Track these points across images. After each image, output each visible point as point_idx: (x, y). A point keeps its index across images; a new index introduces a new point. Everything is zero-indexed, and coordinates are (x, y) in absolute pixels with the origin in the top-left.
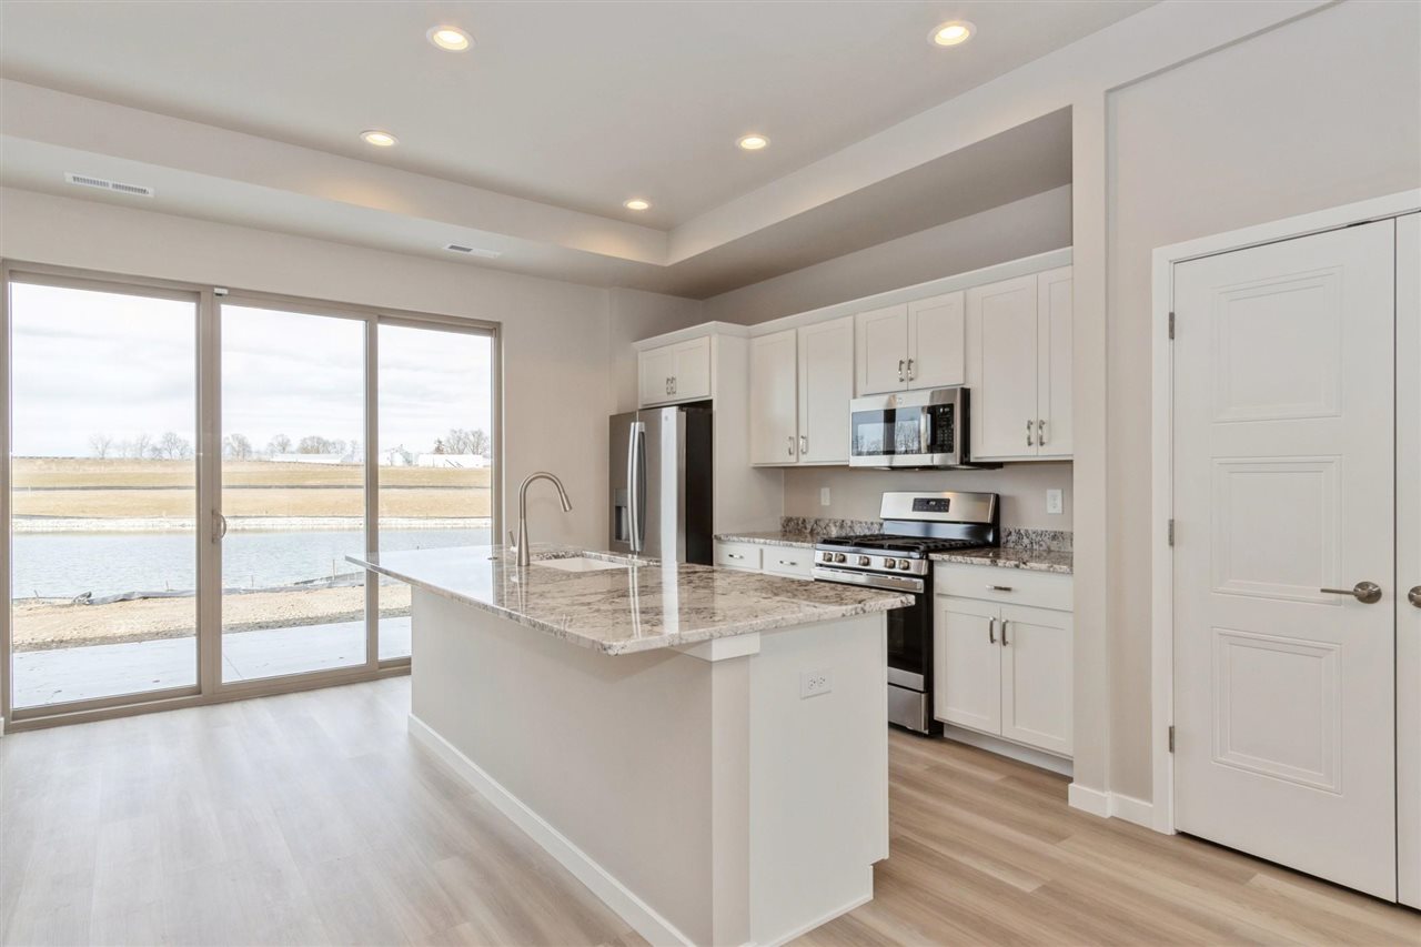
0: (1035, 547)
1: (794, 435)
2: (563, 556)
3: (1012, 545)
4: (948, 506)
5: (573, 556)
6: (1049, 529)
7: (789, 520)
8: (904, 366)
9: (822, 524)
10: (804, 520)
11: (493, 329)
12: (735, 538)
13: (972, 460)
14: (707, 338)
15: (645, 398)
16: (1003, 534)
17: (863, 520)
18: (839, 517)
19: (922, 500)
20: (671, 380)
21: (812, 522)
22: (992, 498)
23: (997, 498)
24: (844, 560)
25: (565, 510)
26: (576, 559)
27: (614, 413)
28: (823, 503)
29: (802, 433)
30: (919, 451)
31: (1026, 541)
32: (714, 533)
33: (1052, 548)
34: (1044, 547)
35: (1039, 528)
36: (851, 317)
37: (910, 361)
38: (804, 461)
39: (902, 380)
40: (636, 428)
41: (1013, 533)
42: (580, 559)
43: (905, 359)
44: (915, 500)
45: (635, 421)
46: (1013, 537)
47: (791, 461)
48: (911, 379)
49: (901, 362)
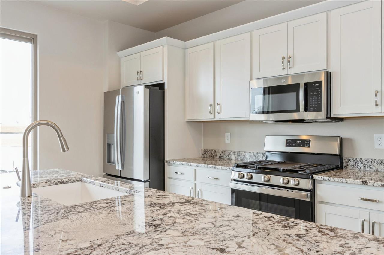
0: (367, 169)
1: (212, 103)
2: (67, 182)
3: (351, 167)
4: (309, 144)
5: (75, 182)
6: (377, 158)
7: (206, 151)
8: (285, 61)
9: (227, 154)
10: (215, 151)
11: (32, 39)
12: (179, 163)
13: (332, 116)
14: (161, 47)
15: (125, 83)
16: (344, 161)
17: (251, 151)
18: (236, 149)
19: (292, 140)
20: (139, 73)
21: (220, 152)
22: (339, 139)
23: (341, 139)
24: (252, 178)
25: (64, 150)
26: (77, 183)
27: (107, 90)
28: (227, 142)
29: (218, 101)
30: (298, 110)
31: (360, 165)
32: (165, 160)
33: (379, 170)
34: (374, 169)
35: (370, 157)
36: (249, 33)
37: (290, 57)
38: (218, 118)
39: (284, 69)
40: (119, 98)
41: (352, 160)
42: (80, 183)
43: (285, 56)
44: (287, 140)
45: (119, 95)
46: (352, 163)
47: (211, 118)
48: (290, 68)
49: (283, 58)
